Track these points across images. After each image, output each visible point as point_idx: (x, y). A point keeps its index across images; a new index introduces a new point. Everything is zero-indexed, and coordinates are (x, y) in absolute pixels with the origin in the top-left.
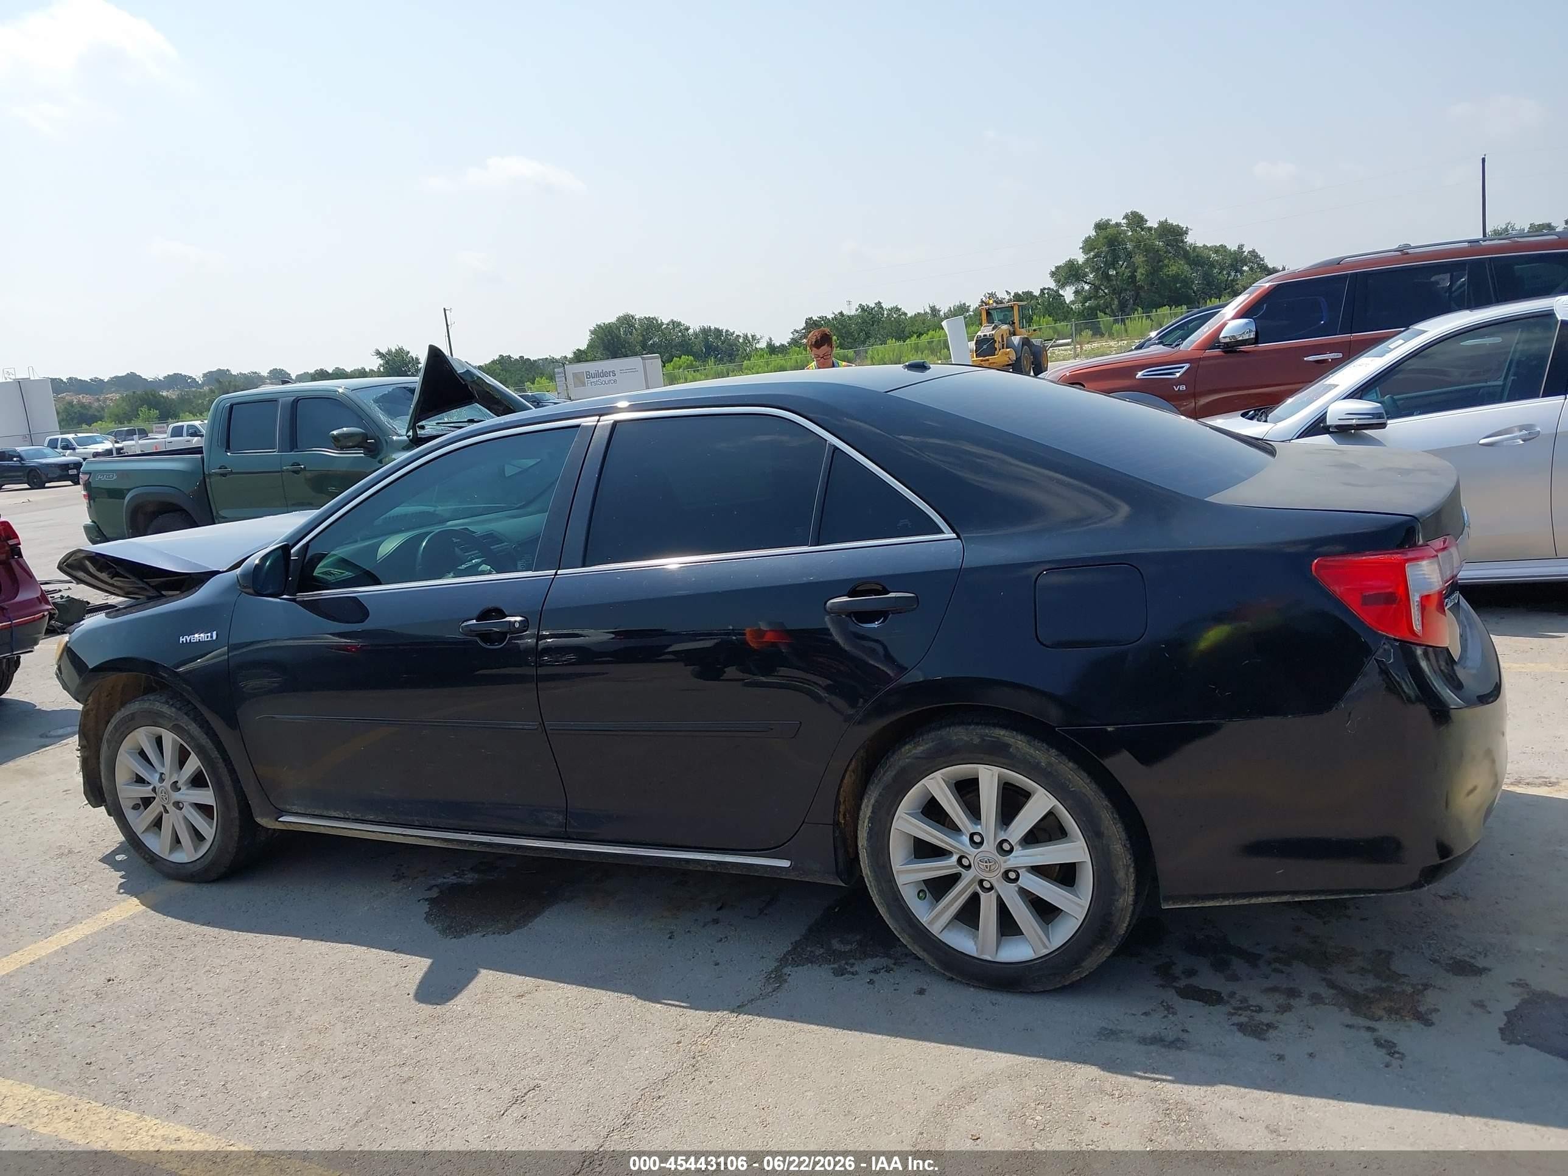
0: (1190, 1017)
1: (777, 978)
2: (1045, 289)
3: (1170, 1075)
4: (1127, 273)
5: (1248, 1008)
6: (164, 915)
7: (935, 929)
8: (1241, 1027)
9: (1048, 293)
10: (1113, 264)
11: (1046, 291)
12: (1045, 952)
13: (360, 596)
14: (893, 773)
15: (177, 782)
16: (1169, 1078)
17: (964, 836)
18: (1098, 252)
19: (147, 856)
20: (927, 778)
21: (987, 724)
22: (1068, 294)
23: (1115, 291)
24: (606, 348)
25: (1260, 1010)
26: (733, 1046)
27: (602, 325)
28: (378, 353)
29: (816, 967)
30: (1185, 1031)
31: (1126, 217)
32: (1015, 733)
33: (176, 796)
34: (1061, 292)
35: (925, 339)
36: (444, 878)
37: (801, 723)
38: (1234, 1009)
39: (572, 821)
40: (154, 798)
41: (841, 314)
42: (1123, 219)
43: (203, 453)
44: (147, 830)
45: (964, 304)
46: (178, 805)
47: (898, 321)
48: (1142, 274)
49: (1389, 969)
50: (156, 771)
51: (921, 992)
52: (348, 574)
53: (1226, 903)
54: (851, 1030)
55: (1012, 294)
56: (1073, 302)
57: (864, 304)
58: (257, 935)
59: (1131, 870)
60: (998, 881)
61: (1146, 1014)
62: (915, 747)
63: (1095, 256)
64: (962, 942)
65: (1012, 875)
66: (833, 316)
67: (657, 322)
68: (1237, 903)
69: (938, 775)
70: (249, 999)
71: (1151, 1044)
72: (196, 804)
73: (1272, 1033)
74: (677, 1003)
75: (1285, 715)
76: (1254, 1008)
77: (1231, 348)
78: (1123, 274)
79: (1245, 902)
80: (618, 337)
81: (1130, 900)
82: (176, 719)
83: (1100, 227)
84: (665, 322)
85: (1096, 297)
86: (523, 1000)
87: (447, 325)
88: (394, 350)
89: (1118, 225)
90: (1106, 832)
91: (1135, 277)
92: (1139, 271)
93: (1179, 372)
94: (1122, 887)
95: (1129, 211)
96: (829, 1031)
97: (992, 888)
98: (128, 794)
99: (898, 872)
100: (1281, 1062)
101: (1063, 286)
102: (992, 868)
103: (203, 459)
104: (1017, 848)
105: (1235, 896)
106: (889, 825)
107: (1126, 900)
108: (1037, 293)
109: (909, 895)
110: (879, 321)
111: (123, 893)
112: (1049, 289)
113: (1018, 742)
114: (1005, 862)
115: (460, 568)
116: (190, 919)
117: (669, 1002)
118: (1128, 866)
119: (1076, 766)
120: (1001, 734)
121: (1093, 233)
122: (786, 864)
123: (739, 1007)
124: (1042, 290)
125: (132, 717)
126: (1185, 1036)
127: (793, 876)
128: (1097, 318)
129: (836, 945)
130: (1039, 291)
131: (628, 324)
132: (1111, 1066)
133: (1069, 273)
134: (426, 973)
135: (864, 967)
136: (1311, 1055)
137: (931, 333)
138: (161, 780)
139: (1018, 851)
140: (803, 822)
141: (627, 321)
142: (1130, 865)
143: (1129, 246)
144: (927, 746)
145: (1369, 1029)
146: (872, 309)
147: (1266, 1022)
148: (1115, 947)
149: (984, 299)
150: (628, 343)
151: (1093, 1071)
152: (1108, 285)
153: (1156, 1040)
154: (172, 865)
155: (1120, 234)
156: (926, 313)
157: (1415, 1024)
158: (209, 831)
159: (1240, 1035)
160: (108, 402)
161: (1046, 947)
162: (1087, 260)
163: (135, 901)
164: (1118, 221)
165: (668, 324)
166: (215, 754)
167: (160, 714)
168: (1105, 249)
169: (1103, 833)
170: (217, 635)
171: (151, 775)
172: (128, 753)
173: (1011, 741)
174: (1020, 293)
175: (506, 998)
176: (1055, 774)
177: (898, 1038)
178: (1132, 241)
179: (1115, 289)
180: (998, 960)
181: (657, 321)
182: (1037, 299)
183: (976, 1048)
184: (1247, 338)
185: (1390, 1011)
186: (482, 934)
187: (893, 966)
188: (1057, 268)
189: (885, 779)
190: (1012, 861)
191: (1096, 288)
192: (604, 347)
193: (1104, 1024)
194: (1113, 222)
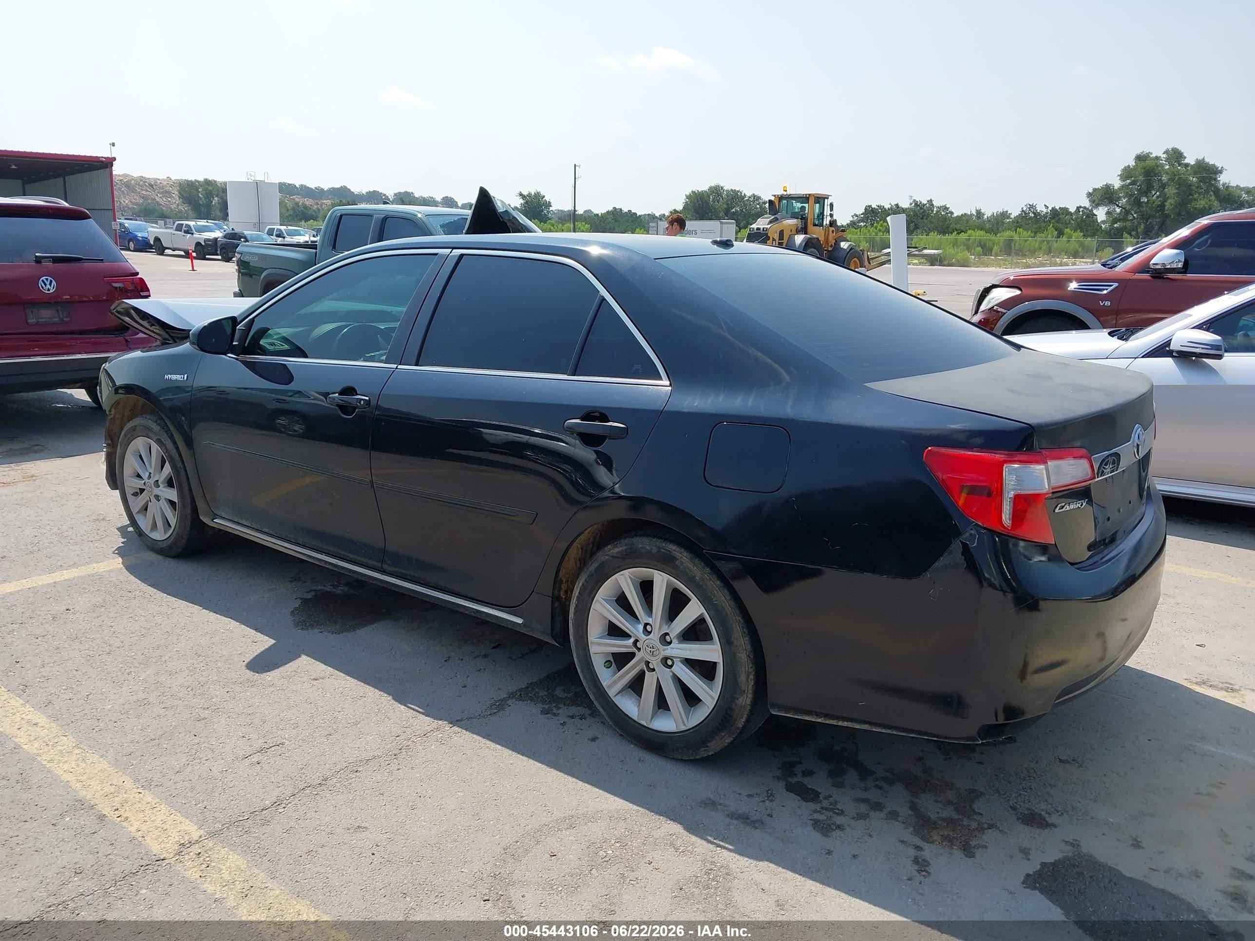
0: (783, 806)
1: (500, 705)
2: (1081, 207)
3: (731, 845)
4: (1158, 203)
5: (832, 810)
6: (131, 574)
7: (611, 693)
8: (816, 823)
9: (1082, 211)
10: (1146, 192)
11: (1082, 209)
12: (683, 728)
13: (288, 364)
14: (596, 565)
15: (158, 481)
16: (730, 847)
17: (640, 625)
18: (1134, 181)
19: (137, 531)
20: (619, 573)
21: (665, 539)
22: (1101, 214)
23: (1144, 217)
24: (696, 211)
25: (842, 813)
26: (433, 747)
27: (697, 192)
28: (521, 194)
29: (532, 704)
30: (770, 816)
31: (1166, 152)
32: (683, 550)
33: (157, 491)
34: (1095, 212)
35: (963, 236)
36: (324, 586)
37: (537, 514)
38: (822, 808)
39: (386, 559)
40: (144, 489)
41: (897, 205)
42: (1164, 153)
43: (316, 249)
44: (138, 512)
45: (1007, 212)
46: (157, 497)
47: (945, 218)
48: (1172, 205)
49: (970, 806)
50: (147, 471)
51: (594, 739)
52: (286, 347)
53: (819, 720)
54: (523, 756)
55: (1050, 208)
56: (1103, 222)
57: (917, 200)
58: (177, 600)
59: (751, 677)
60: (657, 664)
61: (749, 796)
62: (613, 548)
63: (1131, 184)
64: (629, 706)
65: (669, 662)
66: (890, 206)
67: (741, 195)
68: (828, 722)
69: (626, 572)
70: (143, 642)
71: (736, 819)
72: (169, 500)
73: (837, 833)
74: (417, 708)
75: (882, 574)
76: (837, 811)
77: (1159, 274)
78: (1154, 202)
79: (834, 722)
80: (707, 203)
81: (749, 701)
82: (159, 435)
83: (1140, 158)
84: (748, 194)
85: (1124, 219)
86: (315, 683)
87: (575, 178)
88: (533, 194)
89: (1157, 158)
90: (735, 641)
91: (1164, 206)
92: (1169, 201)
93: (1107, 289)
94: (743, 689)
95: (1170, 148)
96: (507, 752)
97: (653, 670)
98: (132, 484)
99: (591, 643)
100: (827, 856)
101: (1097, 206)
102: (654, 653)
103: (316, 253)
104: (675, 641)
105: (827, 716)
106: (589, 605)
107: (745, 700)
108: (1072, 210)
109: (598, 663)
110: (928, 215)
111: (116, 553)
112: (1085, 208)
113: (683, 557)
114: (664, 651)
115: (367, 355)
116: (144, 580)
117: (413, 706)
118: (749, 674)
119: (722, 585)
120: (672, 548)
121: (1132, 163)
122: (519, 621)
123: (458, 721)
124: (1078, 208)
125: (134, 429)
126: (767, 820)
127: (524, 631)
128: (1122, 238)
129: (559, 692)
130: (1076, 208)
131: (717, 193)
132: (692, 828)
133: (1104, 196)
134: (266, 650)
135: (564, 711)
136: (854, 856)
137: (969, 232)
138: (149, 477)
139: (675, 644)
140: (533, 591)
141: (716, 191)
142: (751, 673)
143: (1165, 178)
144: (621, 548)
145: (918, 848)
146: (924, 205)
147: (838, 823)
148: (734, 736)
149: (1025, 209)
150: (715, 209)
151: (676, 828)
152: (1138, 210)
153: (745, 819)
154: (151, 540)
155: (1158, 166)
156: (971, 215)
157: (957, 853)
158: (173, 521)
159: (810, 828)
160: (323, 207)
161: (684, 725)
162: (1123, 186)
163: (120, 560)
164: (1159, 156)
165: (750, 197)
166: (180, 465)
167: (149, 429)
168: (1141, 178)
169: (733, 642)
170: (187, 377)
171: (144, 473)
172: (132, 454)
173: (678, 555)
174: (1057, 208)
175: (305, 679)
176: (705, 588)
177: (552, 769)
178: (1167, 174)
179: (1144, 215)
180: (651, 726)
181: (741, 193)
182: (1072, 215)
183: (603, 790)
184: (1175, 267)
185: (945, 838)
186: (321, 631)
187: (588, 716)
188: (1095, 190)
189: (591, 569)
190: (670, 651)
191: (1126, 212)
192: (695, 210)
193: (712, 797)
194: (1154, 155)
